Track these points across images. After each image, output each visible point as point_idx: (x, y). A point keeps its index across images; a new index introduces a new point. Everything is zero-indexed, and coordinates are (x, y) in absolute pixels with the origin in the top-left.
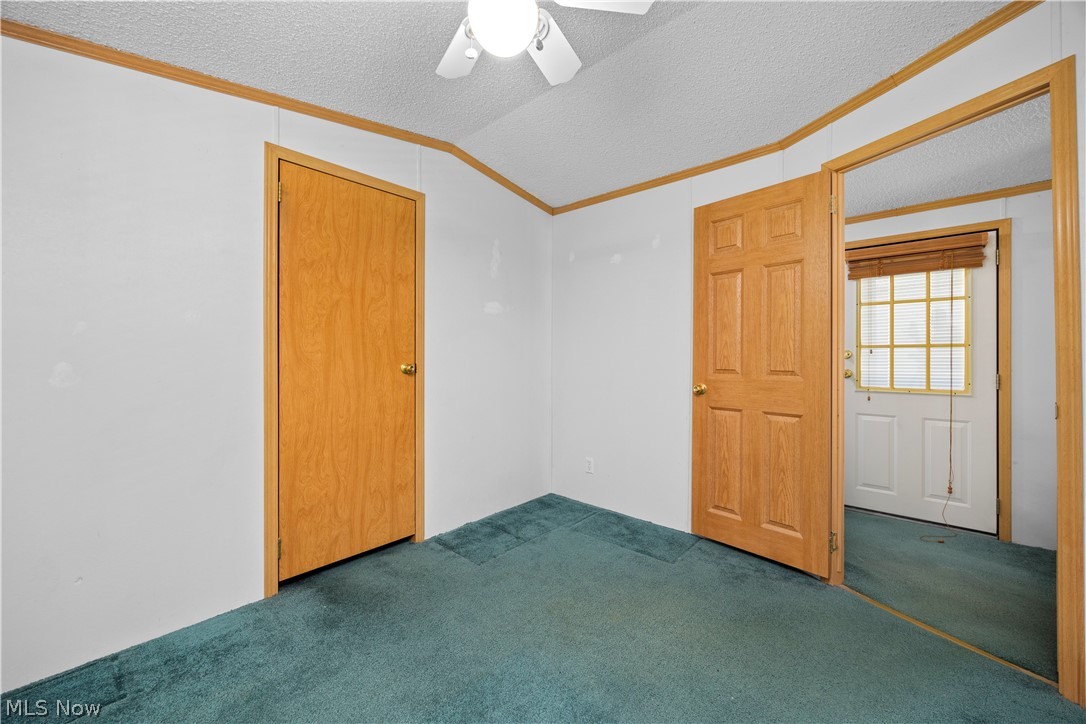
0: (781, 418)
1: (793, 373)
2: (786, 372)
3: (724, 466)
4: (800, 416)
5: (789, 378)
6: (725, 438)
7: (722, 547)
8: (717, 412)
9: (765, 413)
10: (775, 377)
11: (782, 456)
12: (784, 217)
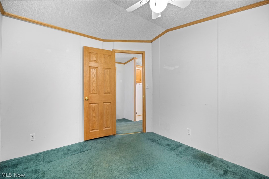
0: (107, 103)
1: (109, 93)
2: (108, 93)
3: (94, 118)
4: (110, 102)
5: (108, 94)
6: (94, 111)
7: (94, 140)
8: (92, 104)
9: (104, 103)
10: (106, 94)
11: (108, 112)
12: (107, 58)
